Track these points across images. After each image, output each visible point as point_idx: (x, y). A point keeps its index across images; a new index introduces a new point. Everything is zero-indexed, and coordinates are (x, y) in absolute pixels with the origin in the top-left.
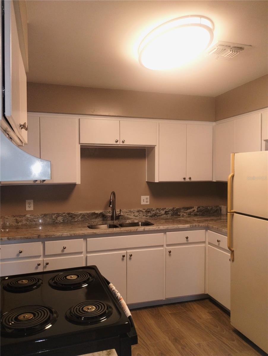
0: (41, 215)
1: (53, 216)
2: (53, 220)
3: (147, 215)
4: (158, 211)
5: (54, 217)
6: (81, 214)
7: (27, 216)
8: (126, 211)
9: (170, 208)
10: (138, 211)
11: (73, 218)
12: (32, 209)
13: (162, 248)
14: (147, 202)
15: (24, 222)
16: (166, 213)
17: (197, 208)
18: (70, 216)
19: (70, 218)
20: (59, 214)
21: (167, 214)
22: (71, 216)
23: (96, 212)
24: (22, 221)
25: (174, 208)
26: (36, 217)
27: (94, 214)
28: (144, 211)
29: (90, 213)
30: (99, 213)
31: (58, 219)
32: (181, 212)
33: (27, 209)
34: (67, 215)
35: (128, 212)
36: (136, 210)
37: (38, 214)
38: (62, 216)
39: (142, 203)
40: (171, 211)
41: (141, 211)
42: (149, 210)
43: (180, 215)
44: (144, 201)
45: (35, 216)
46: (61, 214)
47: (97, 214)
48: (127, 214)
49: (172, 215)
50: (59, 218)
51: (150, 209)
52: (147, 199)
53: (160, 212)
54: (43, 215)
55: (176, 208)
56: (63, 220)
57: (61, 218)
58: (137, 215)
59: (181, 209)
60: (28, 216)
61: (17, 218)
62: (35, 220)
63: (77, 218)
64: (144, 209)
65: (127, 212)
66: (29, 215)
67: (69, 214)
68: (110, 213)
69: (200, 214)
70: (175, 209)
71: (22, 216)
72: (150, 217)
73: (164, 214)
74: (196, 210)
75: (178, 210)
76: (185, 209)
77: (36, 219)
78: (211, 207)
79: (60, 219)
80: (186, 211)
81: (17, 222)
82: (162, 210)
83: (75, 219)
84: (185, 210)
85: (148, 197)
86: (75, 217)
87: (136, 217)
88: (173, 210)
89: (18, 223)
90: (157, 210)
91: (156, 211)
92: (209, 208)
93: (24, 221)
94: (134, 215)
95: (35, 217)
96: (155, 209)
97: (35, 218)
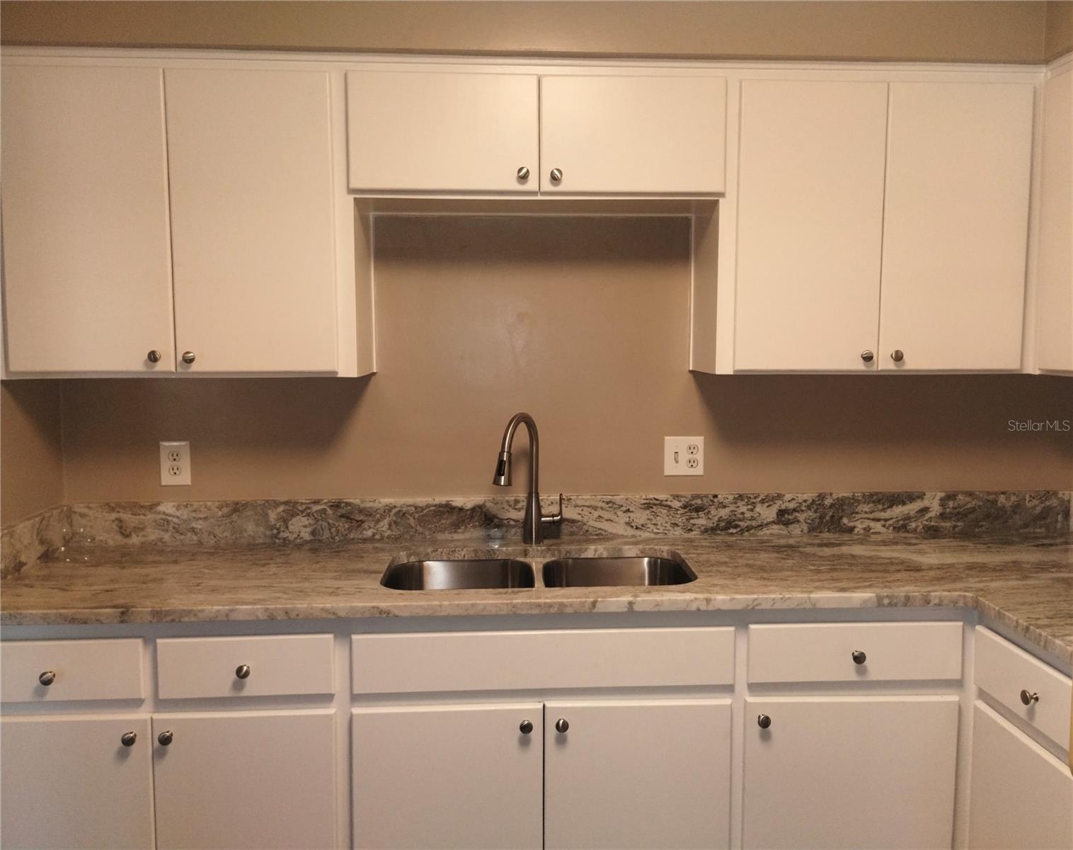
0: (220, 508)
1: (269, 512)
2: (272, 528)
3: (692, 521)
4: (744, 509)
5: (273, 516)
6: (389, 508)
7: (161, 508)
8: (594, 503)
9: (805, 497)
10: (648, 506)
11: (355, 524)
12: (185, 478)
13: (726, 701)
14: (692, 463)
15: (153, 535)
16: (784, 517)
17: (941, 500)
18: (342, 516)
19: (343, 525)
20: (296, 503)
21: (787, 524)
22: (346, 517)
23: (454, 504)
24: (142, 529)
25: (822, 497)
26: (202, 516)
27: (448, 509)
28: (676, 504)
29: (428, 506)
30: (469, 506)
31: (291, 527)
32: (858, 516)
33: (167, 479)
34: (329, 511)
35: (602, 508)
36: (640, 497)
37: (209, 504)
38: (308, 515)
39: (670, 469)
40: (809, 508)
41: (661, 504)
42: (699, 502)
43: (851, 530)
44: (677, 462)
45: (194, 511)
46: (302, 504)
47: (461, 509)
48: (596, 514)
49: (812, 529)
50: (294, 520)
51: (706, 496)
52: (692, 449)
53: (752, 510)
54: (227, 505)
55: (835, 496)
56: (313, 533)
57: (305, 521)
58: (642, 521)
59: (858, 501)
60: (167, 508)
61: (126, 516)
62: (194, 525)
63: (372, 525)
64: (676, 497)
65: (595, 508)
66: (173, 504)
67: (336, 506)
68: (519, 510)
69: (954, 527)
70: (828, 502)
71: (142, 507)
72: (706, 531)
73: (774, 522)
74: (936, 509)
75: (844, 506)
76: (879, 501)
77: (201, 522)
78: (1013, 498)
79: (300, 527)
80: (884, 510)
81: (124, 531)
82: (763, 502)
83: (365, 529)
84: (880, 507)
85: (699, 441)
86: (362, 522)
87: (638, 533)
88: (817, 504)
89: (128, 536)
90: (740, 503)
91: (732, 507)
92: (1002, 499)
93: (149, 530)
94: (627, 520)
95: (194, 515)
96: (731, 498)
97: (197, 519)
